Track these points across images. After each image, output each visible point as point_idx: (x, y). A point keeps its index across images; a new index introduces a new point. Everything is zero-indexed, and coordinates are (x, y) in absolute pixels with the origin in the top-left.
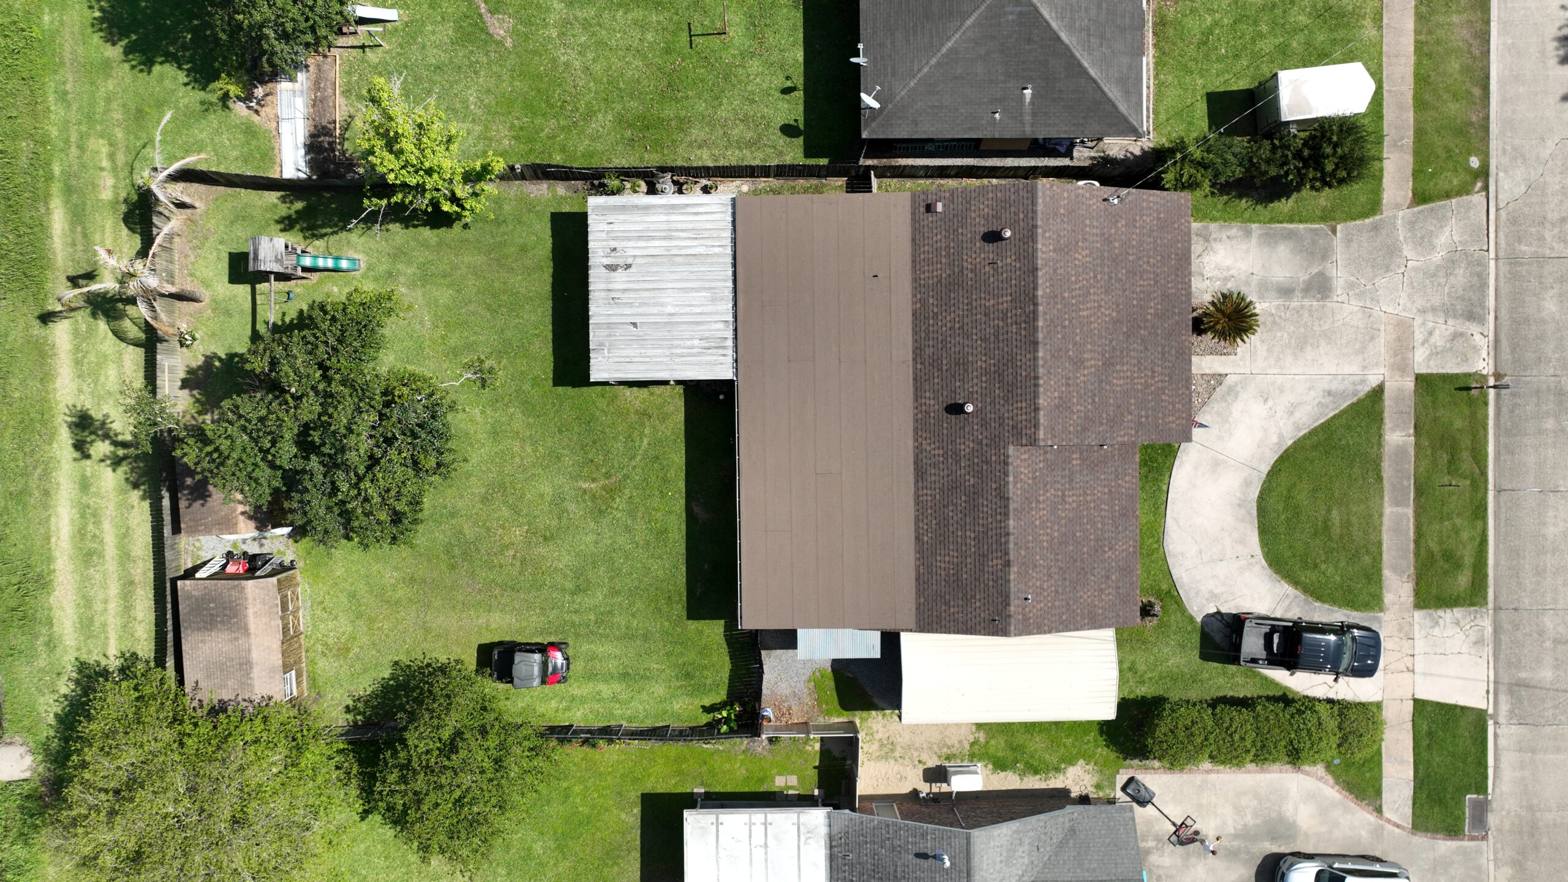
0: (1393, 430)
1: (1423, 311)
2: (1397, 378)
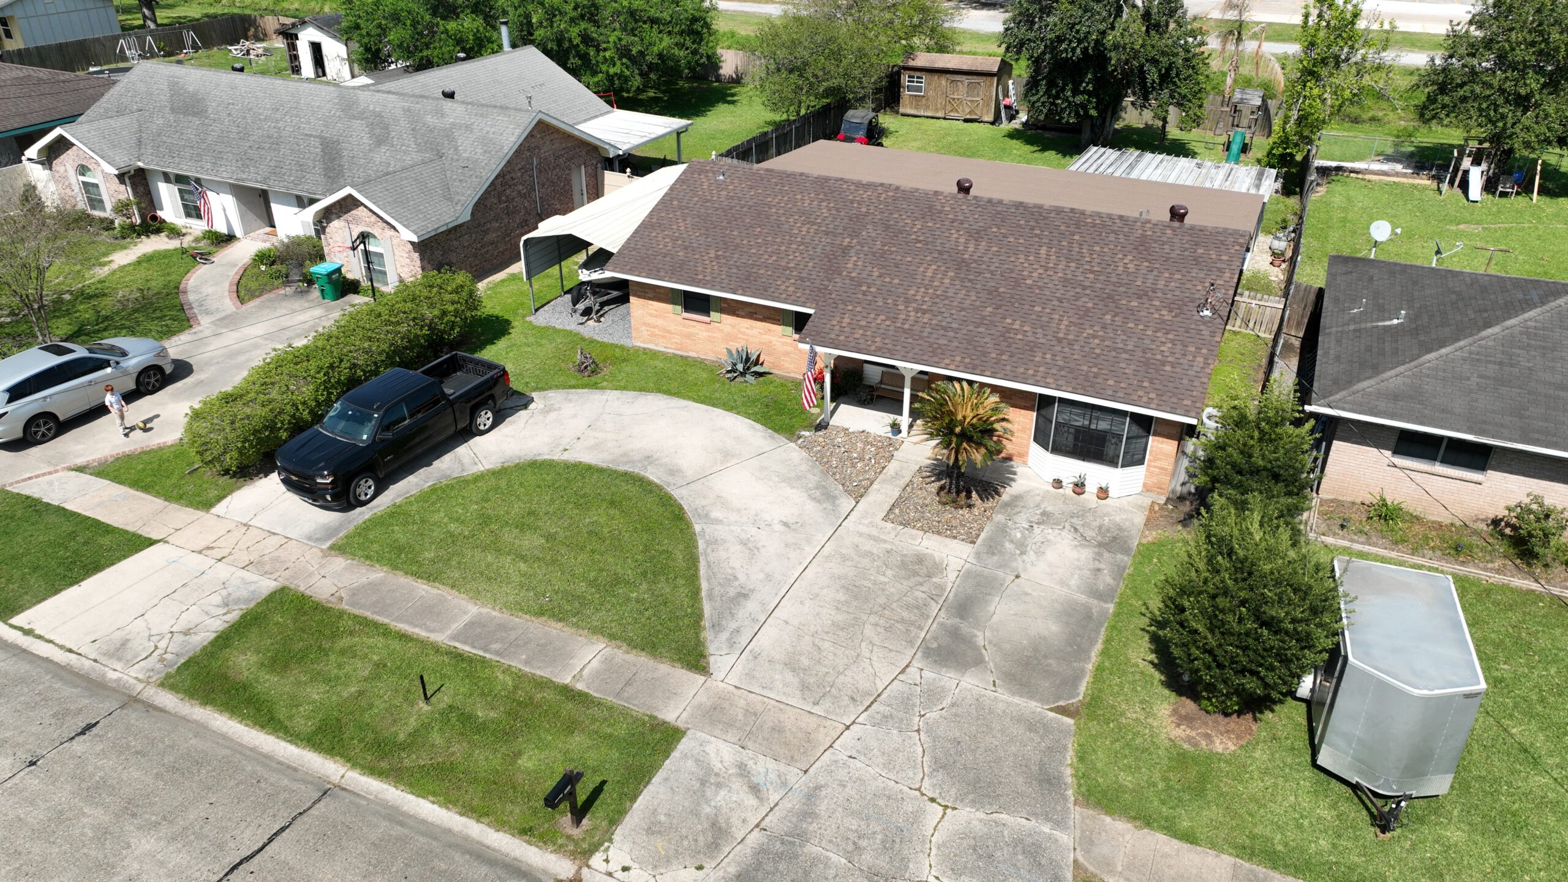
0: (607, 660)
2: (702, 698)
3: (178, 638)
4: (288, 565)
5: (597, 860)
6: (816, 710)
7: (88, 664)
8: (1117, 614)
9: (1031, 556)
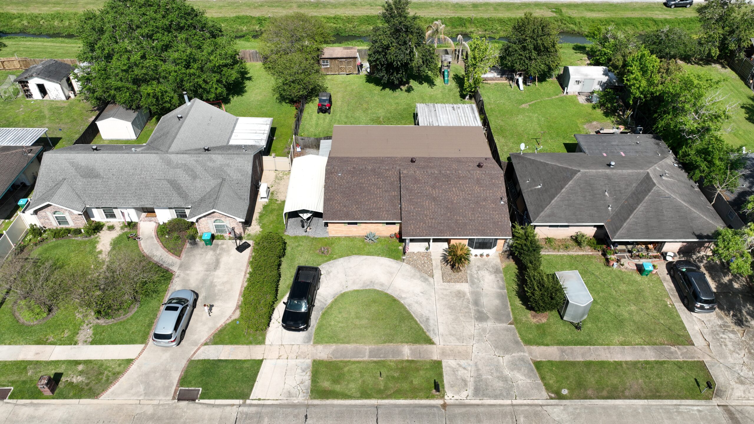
0: (411, 349)
1: (476, 365)
2: (439, 351)
3: (301, 385)
4: (307, 353)
5: (446, 397)
6: (464, 344)
7: (286, 401)
8: (508, 293)
9: (482, 282)
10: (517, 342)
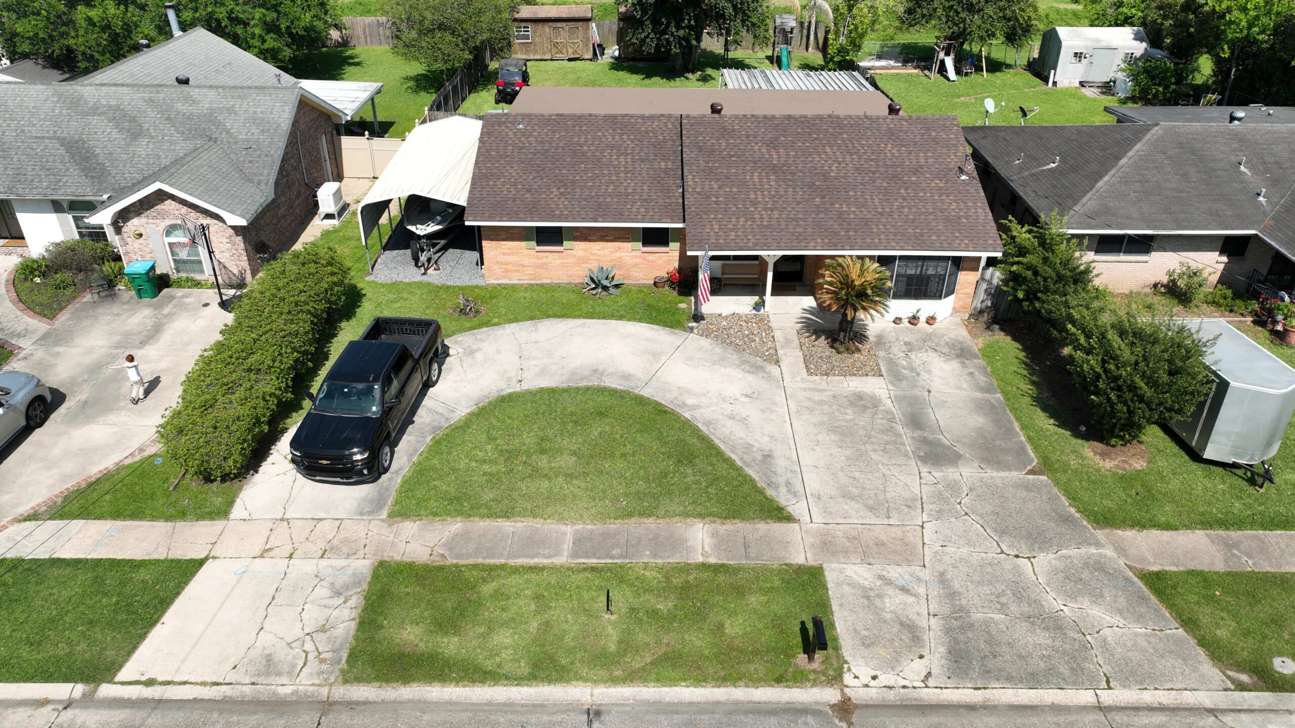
0: (715, 534)
1: (942, 578)
2: (809, 540)
3: (318, 637)
4: (364, 542)
5: (848, 679)
6: (892, 522)
7: (248, 690)
8: (1007, 399)
9: (924, 376)
10: (1067, 520)
